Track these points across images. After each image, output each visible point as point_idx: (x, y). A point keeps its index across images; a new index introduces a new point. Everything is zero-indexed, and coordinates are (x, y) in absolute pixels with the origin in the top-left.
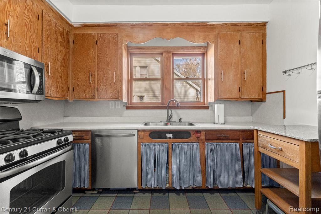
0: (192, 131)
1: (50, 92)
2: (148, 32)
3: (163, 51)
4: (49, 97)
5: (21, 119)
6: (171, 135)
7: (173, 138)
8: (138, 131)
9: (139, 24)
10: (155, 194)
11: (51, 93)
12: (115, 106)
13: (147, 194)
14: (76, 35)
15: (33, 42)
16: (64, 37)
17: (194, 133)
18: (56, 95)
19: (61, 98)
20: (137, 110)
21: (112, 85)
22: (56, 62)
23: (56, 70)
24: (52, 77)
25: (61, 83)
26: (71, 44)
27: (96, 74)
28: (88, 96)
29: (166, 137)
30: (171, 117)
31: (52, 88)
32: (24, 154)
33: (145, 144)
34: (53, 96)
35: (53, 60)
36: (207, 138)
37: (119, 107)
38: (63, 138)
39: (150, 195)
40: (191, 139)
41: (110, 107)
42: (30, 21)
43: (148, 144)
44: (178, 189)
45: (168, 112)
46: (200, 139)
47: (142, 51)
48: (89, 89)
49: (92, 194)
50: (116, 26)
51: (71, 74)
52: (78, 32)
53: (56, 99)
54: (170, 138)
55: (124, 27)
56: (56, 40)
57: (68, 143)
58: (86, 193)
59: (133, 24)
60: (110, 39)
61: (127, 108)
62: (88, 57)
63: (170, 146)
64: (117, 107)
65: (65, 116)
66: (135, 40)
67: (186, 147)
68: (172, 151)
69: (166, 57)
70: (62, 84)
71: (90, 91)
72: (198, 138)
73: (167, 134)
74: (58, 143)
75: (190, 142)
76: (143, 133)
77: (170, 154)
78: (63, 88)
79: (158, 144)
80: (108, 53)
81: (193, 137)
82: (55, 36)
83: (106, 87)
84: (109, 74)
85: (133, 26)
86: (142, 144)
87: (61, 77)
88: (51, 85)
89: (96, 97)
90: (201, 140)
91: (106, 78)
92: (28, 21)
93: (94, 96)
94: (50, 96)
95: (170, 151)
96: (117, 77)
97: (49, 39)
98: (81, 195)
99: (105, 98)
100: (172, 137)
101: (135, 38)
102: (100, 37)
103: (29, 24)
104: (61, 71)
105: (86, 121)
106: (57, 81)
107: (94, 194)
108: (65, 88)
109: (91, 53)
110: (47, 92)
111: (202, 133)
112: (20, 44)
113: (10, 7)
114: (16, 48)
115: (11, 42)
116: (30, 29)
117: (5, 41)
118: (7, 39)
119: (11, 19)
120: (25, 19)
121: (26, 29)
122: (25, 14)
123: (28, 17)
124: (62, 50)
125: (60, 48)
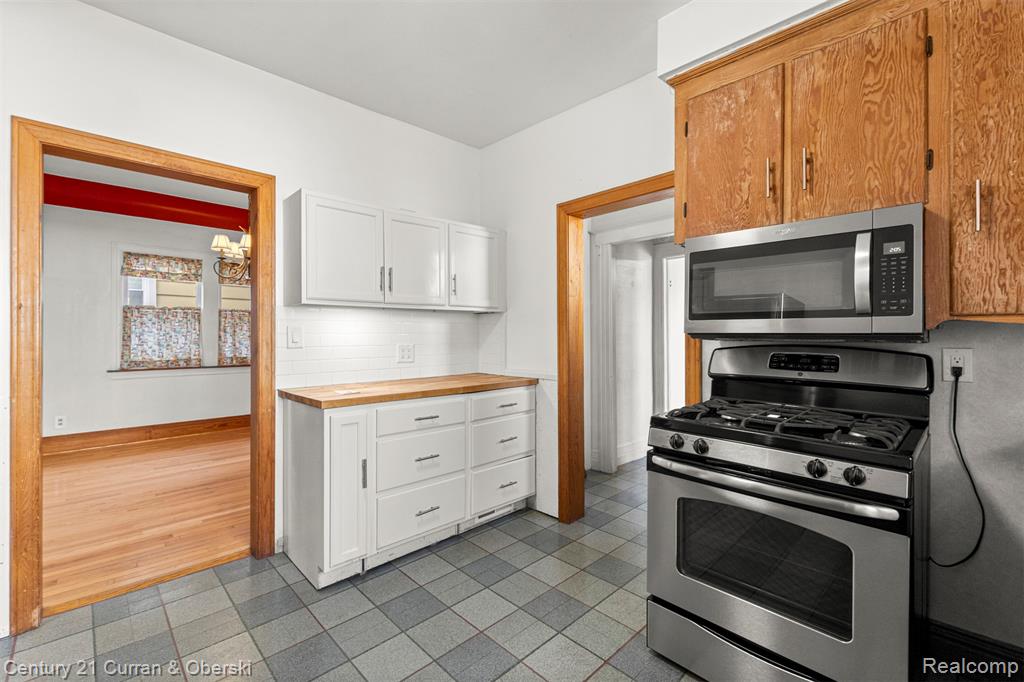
1: (1000, 296)
15: (903, 146)
42: (885, 92)
112: (850, 182)
113: (818, 110)
114: (837, 202)
115: (821, 196)
116: (887, 115)
117: (806, 200)
118: (811, 193)
119: (822, 137)
120: (866, 102)
121: (869, 129)
122: (866, 86)
123: (876, 87)
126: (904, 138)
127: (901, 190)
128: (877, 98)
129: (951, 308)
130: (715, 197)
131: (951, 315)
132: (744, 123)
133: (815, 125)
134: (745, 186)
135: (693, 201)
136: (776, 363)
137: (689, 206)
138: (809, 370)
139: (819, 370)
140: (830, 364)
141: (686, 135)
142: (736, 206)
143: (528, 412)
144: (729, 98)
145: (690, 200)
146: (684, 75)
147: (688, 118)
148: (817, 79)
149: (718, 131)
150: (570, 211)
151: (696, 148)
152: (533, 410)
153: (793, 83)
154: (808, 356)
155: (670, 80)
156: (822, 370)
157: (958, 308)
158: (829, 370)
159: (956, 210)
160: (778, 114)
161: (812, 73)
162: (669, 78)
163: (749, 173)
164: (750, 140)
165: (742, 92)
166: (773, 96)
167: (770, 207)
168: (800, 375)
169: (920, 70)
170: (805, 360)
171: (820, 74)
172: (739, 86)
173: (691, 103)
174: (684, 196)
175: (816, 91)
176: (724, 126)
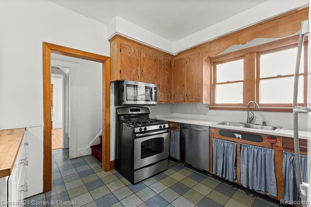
0: (264, 135)
2: (223, 44)
3: (244, 53)
5: (149, 113)
6: (240, 136)
7: (242, 139)
8: (210, 127)
9: (215, 39)
10: (224, 184)
11: (162, 99)
12: (201, 107)
13: (218, 181)
14: (175, 61)
15: (153, 74)
16: (168, 65)
17: (267, 138)
18: (164, 101)
19: (167, 102)
20: (218, 110)
22: (164, 81)
23: (164, 86)
26: (173, 67)
27: (186, 85)
28: (181, 100)
29: (235, 137)
30: (253, 119)
31: (162, 97)
32: (145, 129)
33: (216, 139)
34: (162, 101)
35: (162, 80)
36: (284, 146)
37: (204, 108)
38: (162, 125)
39: (220, 182)
40: (263, 144)
41: (198, 107)
43: (218, 139)
44: (245, 188)
45: (248, 114)
46: (275, 145)
47: (223, 58)
48: (182, 95)
49: (181, 165)
50: (199, 47)
51: (172, 86)
52: (176, 58)
53: (164, 103)
54: (239, 138)
55: (204, 46)
56: (164, 69)
57: (165, 129)
58: (178, 163)
59: (210, 41)
60: (194, 57)
61: (210, 109)
62: (181, 74)
63: (239, 146)
64: (202, 108)
65: (172, 113)
66: (212, 54)
67: (256, 151)
68: (241, 152)
69: (248, 58)
70: (167, 94)
71: (182, 97)
72: (272, 144)
73: (236, 134)
74: (160, 127)
75: (262, 146)
76: (213, 130)
77: (238, 153)
79: (227, 141)
80: (193, 69)
81: (266, 142)
82: (163, 67)
85: (211, 43)
86: (213, 138)
87: (166, 90)
88: (161, 95)
89: (186, 101)
90: (277, 147)
91: (192, 86)
92: (151, 65)
93: (185, 100)
95: (238, 150)
96: (199, 86)
97: (160, 70)
98: (176, 163)
99: (191, 102)
100: (241, 137)
101: (213, 52)
102: (188, 58)
104: (167, 86)
105: (183, 117)
106: (165, 92)
107: (182, 165)
108: (169, 96)
109: (183, 70)
111: (278, 139)
112: (148, 78)
113: (144, 62)
116: (152, 68)
119: (145, 67)
121: (150, 70)
123: (151, 63)
124: (167, 73)
125: (166, 72)
127: (153, 81)
130: (127, 71)
132: (133, 57)
134: (133, 71)
137: (122, 71)
141: (121, 52)
142: (132, 75)
144: (130, 49)
147: (121, 48)
149: (128, 56)
151: (123, 56)
153: (140, 54)
155: (118, 35)
159: (158, 86)
160: (138, 59)
163: (134, 69)
164: (134, 61)
165: (133, 50)
166: (138, 54)
169: (155, 63)
171: (144, 55)
172: (132, 48)
173: (122, 44)
174: (120, 67)
175: (144, 58)
176: (129, 55)
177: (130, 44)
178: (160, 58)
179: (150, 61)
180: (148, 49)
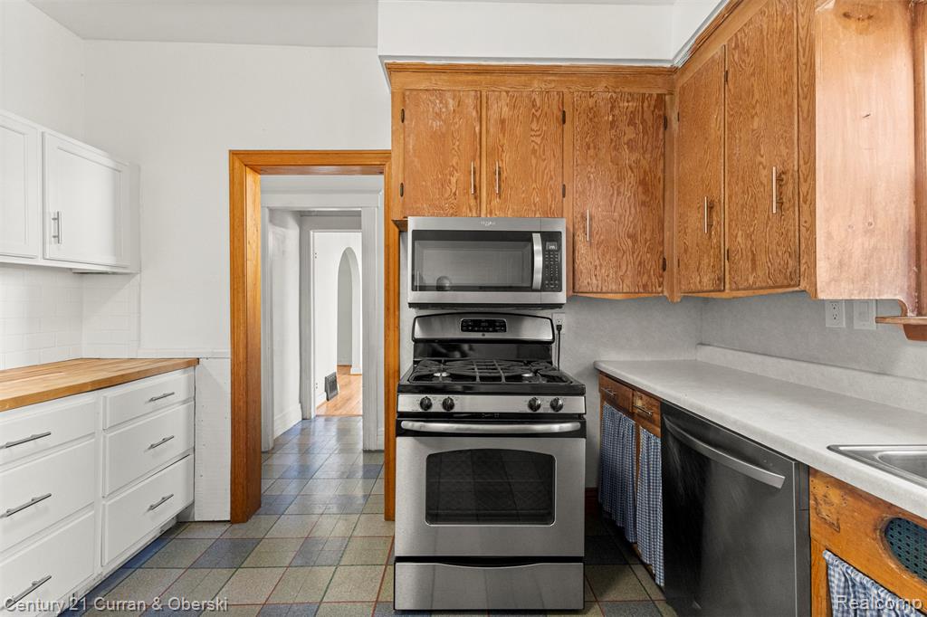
1: (594, 281)
4: (593, 292)
11: (600, 282)
15: (551, 178)
16: (643, 121)
18: (614, 287)
19: (635, 293)
21: (772, 227)
22: (615, 200)
23: (615, 221)
24: (599, 244)
25: (633, 253)
31: (603, 271)
32: (448, 405)
34: (604, 290)
41: (829, 323)
42: (543, 138)
53: (619, 297)
56: (613, 144)
62: (706, 146)
65: (702, 344)
70: (635, 256)
71: (709, 265)
78: (640, 263)
80: (757, 96)
82: (609, 135)
83: (753, 242)
84: (762, 183)
87: (632, 236)
88: (597, 263)
91: (753, 201)
94: (595, 290)
99: (751, 288)
103: (540, 147)
104: (631, 219)
106: (618, 249)
108: (651, 265)
110: (586, 282)
112: (523, 195)
113: (504, 136)
114: (515, 207)
115: (506, 200)
116: (544, 154)
117: (496, 202)
118: (500, 197)
119: (506, 157)
120: (533, 141)
121: (534, 161)
122: (532, 130)
123: (538, 133)
124: (637, 162)
125: (628, 157)
126: (552, 173)
127: (551, 208)
128: (538, 140)
129: (574, 288)
130: (429, 184)
131: (574, 292)
132: (452, 127)
133: (502, 147)
134: (454, 180)
135: (409, 184)
136: (465, 328)
137: (406, 187)
138: (488, 331)
139: (495, 331)
140: (501, 326)
141: (403, 121)
142: (446, 195)
143: (185, 402)
144: (441, 102)
145: (407, 182)
146: (402, 64)
147: (404, 106)
148: (503, 113)
149: (432, 127)
150: (249, 162)
151: (412, 135)
152: (192, 399)
153: (487, 109)
154: (486, 321)
155: (389, 64)
156: (496, 331)
157: (577, 287)
158: (501, 331)
159: (577, 226)
160: (477, 129)
161: (500, 107)
162: (386, 61)
163: (457, 171)
164: (457, 143)
165: (451, 101)
166: (474, 113)
167: (472, 202)
168: (484, 335)
169: (560, 131)
170: (483, 324)
171: (505, 109)
172: (448, 95)
173: (407, 93)
174: (400, 176)
175: (503, 122)
176: (436, 124)
177: (440, 82)
178: (591, 101)
179: (534, 126)
180: (523, 78)
